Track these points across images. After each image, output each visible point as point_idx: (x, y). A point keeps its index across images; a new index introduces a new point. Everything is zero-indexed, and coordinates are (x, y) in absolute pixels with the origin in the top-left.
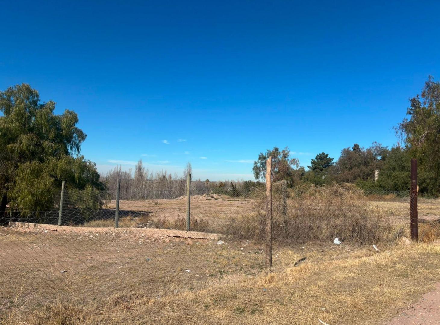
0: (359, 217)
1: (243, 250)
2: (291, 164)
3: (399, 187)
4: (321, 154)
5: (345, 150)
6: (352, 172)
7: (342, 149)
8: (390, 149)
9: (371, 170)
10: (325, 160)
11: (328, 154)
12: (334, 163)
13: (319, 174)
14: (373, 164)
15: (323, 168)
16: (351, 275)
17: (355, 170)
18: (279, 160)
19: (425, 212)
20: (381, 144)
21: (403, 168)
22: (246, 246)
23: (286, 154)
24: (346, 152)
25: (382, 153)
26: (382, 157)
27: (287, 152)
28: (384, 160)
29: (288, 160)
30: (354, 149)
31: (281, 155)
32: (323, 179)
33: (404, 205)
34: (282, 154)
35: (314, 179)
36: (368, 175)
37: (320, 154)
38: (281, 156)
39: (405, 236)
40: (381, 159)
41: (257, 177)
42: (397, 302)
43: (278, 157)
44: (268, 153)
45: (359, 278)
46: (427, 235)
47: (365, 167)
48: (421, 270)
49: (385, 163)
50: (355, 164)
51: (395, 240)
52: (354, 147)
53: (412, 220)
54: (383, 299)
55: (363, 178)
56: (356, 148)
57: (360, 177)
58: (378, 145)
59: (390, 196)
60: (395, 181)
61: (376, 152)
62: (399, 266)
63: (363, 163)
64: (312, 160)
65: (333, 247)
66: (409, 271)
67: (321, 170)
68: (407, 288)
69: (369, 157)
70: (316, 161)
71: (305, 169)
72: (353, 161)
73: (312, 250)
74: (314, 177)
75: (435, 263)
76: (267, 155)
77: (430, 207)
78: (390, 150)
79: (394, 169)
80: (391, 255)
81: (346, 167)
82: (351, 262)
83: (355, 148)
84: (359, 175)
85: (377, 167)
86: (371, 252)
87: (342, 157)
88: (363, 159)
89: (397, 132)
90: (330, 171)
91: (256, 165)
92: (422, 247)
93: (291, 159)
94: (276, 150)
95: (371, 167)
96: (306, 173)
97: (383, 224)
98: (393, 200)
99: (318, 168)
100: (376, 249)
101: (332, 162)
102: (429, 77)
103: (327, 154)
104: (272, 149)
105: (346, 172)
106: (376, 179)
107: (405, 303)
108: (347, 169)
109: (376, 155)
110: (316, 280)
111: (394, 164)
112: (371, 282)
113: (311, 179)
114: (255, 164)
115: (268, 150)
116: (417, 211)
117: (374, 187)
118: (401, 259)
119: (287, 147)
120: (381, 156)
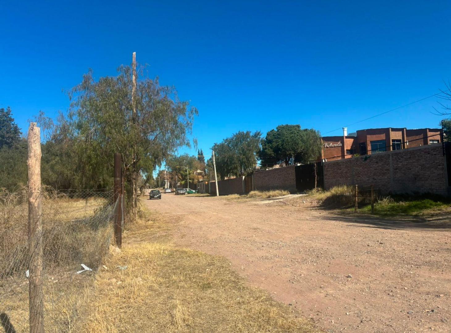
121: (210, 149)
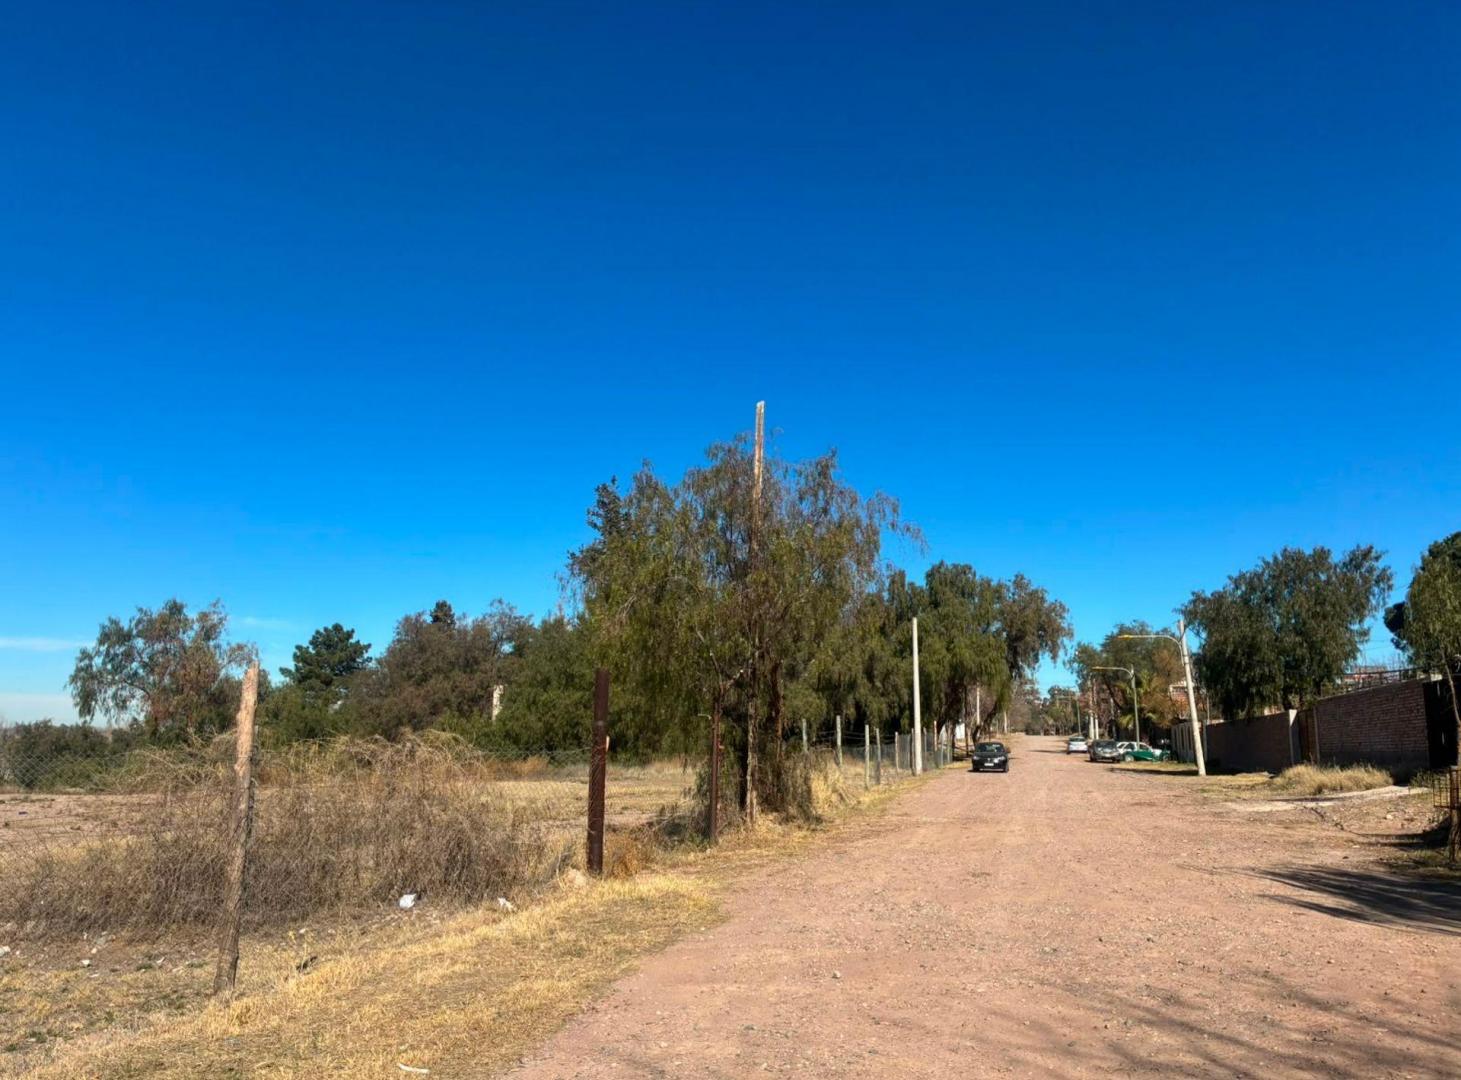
0: (466, 825)
1: (89, 965)
2: (230, 662)
3: (557, 735)
4: (330, 627)
5: (407, 619)
6: (428, 691)
7: (400, 617)
8: (537, 623)
9: (482, 683)
10: (342, 650)
11: (353, 631)
12: (370, 659)
13: (317, 697)
14: (488, 666)
15: (335, 678)
16: (458, 968)
17: (436, 683)
18: (183, 647)
19: (619, 803)
20: (516, 608)
21: (569, 680)
22: (98, 951)
23: (214, 627)
24: (411, 626)
25: (517, 634)
26: (514, 647)
27: (215, 618)
28: (521, 656)
29: (218, 647)
30: (436, 619)
31: (192, 628)
32: (331, 712)
33: (568, 789)
34: (196, 626)
35: (301, 712)
36: (474, 700)
37: (326, 629)
38: (192, 634)
39: (574, 867)
40: (511, 653)
41: (86, 708)
42: (561, 1004)
43: (181, 635)
44: (139, 622)
45: (478, 971)
46: (622, 862)
47: (464, 676)
48: (608, 938)
49: (522, 665)
50: (437, 667)
51: (552, 877)
52: (436, 611)
53: (592, 825)
54: (535, 1003)
55: (460, 710)
56: (442, 613)
57: (450, 706)
58: (507, 611)
59: (533, 763)
60: (547, 718)
61: (499, 629)
62: (563, 936)
63: (461, 664)
64: (299, 648)
65: (392, 919)
66: (584, 943)
67: (328, 683)
68: (581, 975)
69: (479, 643)
70: (312, 650)
71: (269, 677)
72: (433, 655)
73: (331, 935)
74: (300, 707)
75: (638, 920)
76: (137, 625)
77: (630, 790)
78: (536, 626)
79: (546, 683)
80: (543, 915)
81: (411, 674)
82: (450, 943)
83: (440, 614)
84: (447, 700)
85: (500, 677)
86: (496, 915)
87: (399, 641)
88: (462, 651)
89: (563, 588)
90: (359, 685)
91: (87, 662)
92: (612, 889)
93: (228, 644)
94: (176, 609)
95: (483, 675)
96: (273, 692)
97: (524, 838)
98: (538, 775)
99: (318, 677)
100: (509, 905)
101: (366, 656)
102: (645, 464)
103: (350, 629)
104: (157, 608)
105: (409, 689)
106: (496, 712)
107: (577, 1002)
108: (411, 682)
109: (500, 639)
110: (372, 994)
111: (546, 668)
112: (506, 975)
113: (290, 712)
114: (81, 660)
115: (141, 610)
116: (603, 803)
117: (488, 736)
118: (566, 920)
119: (217, 602)
120: (513, 643)
121: (1175, 610)
